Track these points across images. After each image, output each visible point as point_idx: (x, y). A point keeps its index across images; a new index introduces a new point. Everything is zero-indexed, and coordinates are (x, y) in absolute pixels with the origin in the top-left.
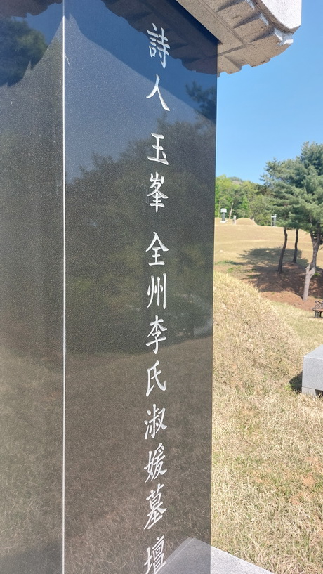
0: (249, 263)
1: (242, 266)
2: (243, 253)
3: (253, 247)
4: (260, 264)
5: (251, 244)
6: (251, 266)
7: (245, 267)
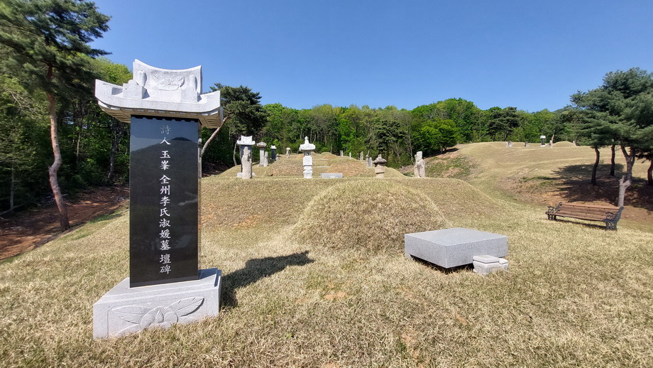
0: (562, 178)
1: (554, 181)
2: (558, 170)
3: (567, 165)
4: (574, 179)
5: (567, 162)
6: (564, 180)
7: (558, 182)
